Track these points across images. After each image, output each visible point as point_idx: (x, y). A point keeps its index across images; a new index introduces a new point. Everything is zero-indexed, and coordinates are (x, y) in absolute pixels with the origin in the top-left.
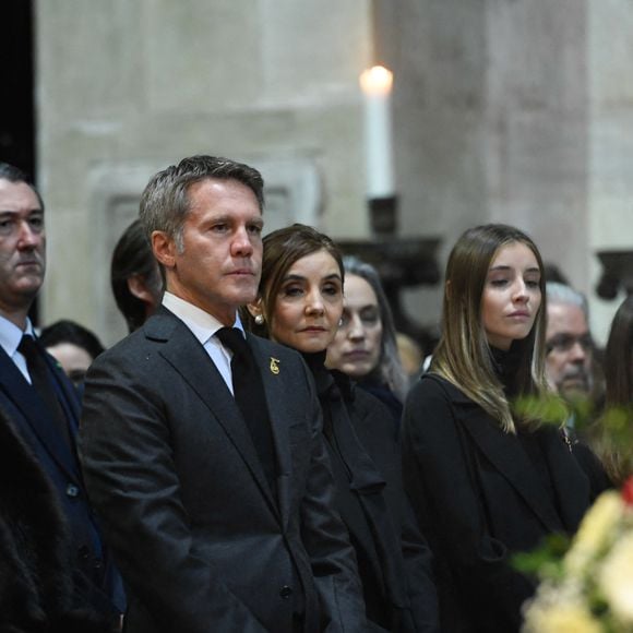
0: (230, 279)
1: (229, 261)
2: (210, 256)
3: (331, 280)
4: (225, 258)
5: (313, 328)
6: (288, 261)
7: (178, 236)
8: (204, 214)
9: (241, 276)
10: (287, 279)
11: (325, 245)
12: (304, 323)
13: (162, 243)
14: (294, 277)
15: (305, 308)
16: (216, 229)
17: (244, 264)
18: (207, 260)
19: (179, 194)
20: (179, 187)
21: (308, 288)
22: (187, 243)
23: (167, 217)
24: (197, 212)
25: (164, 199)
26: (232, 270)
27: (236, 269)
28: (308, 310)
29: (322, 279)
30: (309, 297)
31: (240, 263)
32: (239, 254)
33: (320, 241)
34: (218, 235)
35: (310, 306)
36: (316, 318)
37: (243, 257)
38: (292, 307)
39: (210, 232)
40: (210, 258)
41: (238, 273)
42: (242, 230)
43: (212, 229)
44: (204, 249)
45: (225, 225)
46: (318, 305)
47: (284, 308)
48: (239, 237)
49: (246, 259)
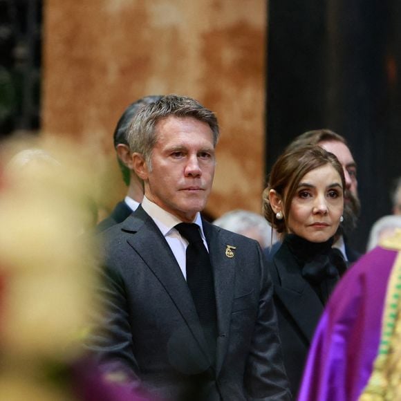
0: (183, 193)
1: (183, 181)
2: (169, 176)
3: (334, 188)
4: (180, 178)
5: (319, 224)
6: (301, 173)
7: (148, 159)
8: (165, 143)
9: (191, 191)
10: (300, 186)
11: (331, 162)
12: (312, 220)
13: (139, 162)
14: (305, 185)
15: (313, 209)
16: (174, 156)
17: (194, 183)
18: (167, 179)
19: (149, 128)
20: (149, 123)
21: (316, 194)
22: (154, 164)
23: (142, 144)
24: (161, 142)
25: (140, 130)
26: (185, 187)
27: (188, 186)
28: (315, 210)
29: (327, 188)
30: (316, 201)
31: (190, 182)
32: (190, 175)
33: (326, 157)
34: (176, 160)
35: (317, 207)
36: (322, 216)
37: (194, 177)
38: (303, 208)
39: (170, 158)
40: (169, 178)
41: (189, 189)
42: (193, 157)
43: (171, 155)
44: (165, 170)
45: (181, 152)
46: (323, 207)
47: (298, 208)
48: (191, 163)
49: (196, 179)
